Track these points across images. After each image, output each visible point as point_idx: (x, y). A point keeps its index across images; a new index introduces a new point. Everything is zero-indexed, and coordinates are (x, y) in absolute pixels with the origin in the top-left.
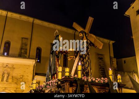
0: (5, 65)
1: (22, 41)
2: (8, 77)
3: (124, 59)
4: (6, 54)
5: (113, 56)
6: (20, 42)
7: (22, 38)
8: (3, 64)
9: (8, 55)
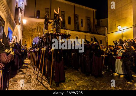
0: (38, 23)
1: (46, 10)
2: (40, 29)
3: (101, 20)
4: (38, 17)
5: (95, 18)
6: (45, 10)
7: (46, 8)
8: (37, 22)
9: (39, 18)
